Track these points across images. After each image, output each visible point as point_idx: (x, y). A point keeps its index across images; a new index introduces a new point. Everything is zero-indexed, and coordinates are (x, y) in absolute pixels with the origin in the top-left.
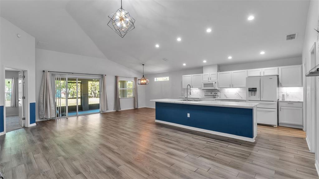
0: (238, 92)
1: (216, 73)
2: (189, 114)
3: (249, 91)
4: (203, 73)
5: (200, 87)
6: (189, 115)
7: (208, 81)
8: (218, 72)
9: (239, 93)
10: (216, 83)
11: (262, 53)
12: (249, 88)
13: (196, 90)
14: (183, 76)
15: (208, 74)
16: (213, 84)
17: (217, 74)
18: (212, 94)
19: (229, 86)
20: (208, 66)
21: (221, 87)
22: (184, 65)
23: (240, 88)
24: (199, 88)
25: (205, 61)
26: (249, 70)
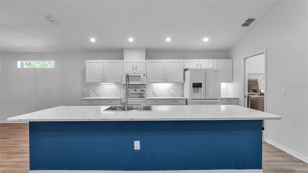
0: (169, 88)
1: (144, 60)
2: (139, 142)
3: (193, 87)
4: (123, 60)
5: (119, 81)
6: (137, 145)
7: (132, 72)
8: (146, 59)
9: (170, 90)
10: (144, 75)
11: (206, 40)
12: (193, 84)
13: (109, 86)
14: (87, 61)
15: (132, 61)
16: (140, 76)
17: (146, 62)
18: (137, 92)
19: (162, 81)
20: (133, 49)
21: (151, 81)
22: (93, 40)
23: (174, 82)
24: (115, 83)
25: (131, 40)
26: (185, 60)
